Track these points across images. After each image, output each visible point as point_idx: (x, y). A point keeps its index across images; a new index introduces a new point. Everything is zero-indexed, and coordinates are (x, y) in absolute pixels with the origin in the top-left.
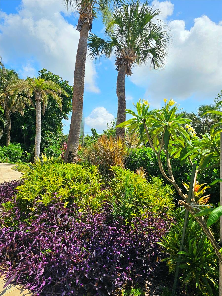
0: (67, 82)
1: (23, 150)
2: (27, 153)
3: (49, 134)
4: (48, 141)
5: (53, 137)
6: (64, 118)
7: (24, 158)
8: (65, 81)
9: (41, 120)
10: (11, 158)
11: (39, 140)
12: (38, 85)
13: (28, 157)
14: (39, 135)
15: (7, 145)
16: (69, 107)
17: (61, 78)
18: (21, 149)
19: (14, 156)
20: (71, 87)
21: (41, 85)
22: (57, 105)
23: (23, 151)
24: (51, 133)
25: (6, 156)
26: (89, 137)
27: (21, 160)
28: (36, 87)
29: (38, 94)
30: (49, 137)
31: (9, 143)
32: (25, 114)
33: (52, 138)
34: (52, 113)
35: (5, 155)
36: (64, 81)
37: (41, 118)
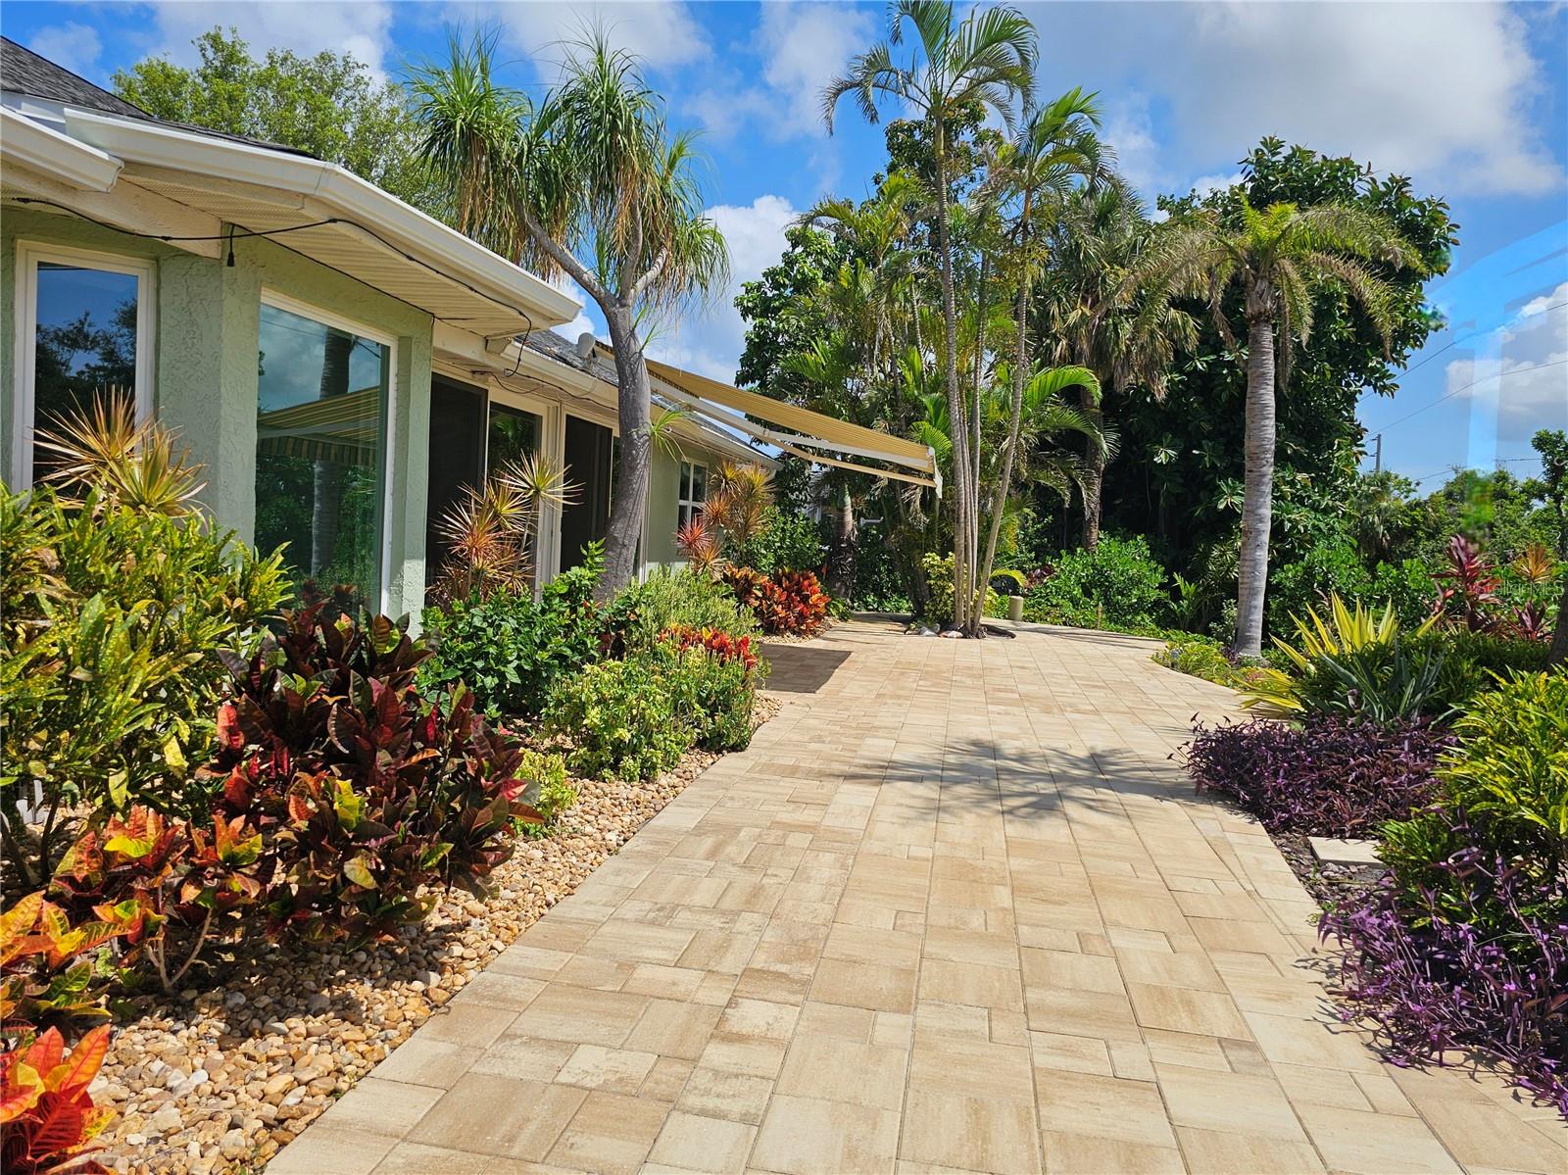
0: (1405, 182)
1: (1161, 569)
2: (1179, 580)
3: (1292, 484)
4: (1288, 525)
5: (1317, 497)
6: (1375, 387)
7: (1166, 605)
8: (1392, 179)
9: (1273, 416)
10: (1110, 606)
11: (1261, 521)
12: (1260, 241)
13: (1185, 603)
14: (1262, 494)
15: (1086, 545)
16: (1405, 322)
17: (1363, 171)
18: (1153, 564)
19: (1123, 595)
20: (1423, 208)
21: (1276, 234)
22: (1336, 322)
23: (1164, 574)
24: (1299, 477)
25: (1092, 599)
26: (1514, 485)
27: (1151, 615)
28: (1251, 253)
29: (1262, 285)
30: (1292, 500)
31: (1094, 536)
32: (1173, 392)
33: (1303, 505)
34: (1310, 371)
35: (1087, 593)
36: (1382, 177)
37: (1272, 411)
